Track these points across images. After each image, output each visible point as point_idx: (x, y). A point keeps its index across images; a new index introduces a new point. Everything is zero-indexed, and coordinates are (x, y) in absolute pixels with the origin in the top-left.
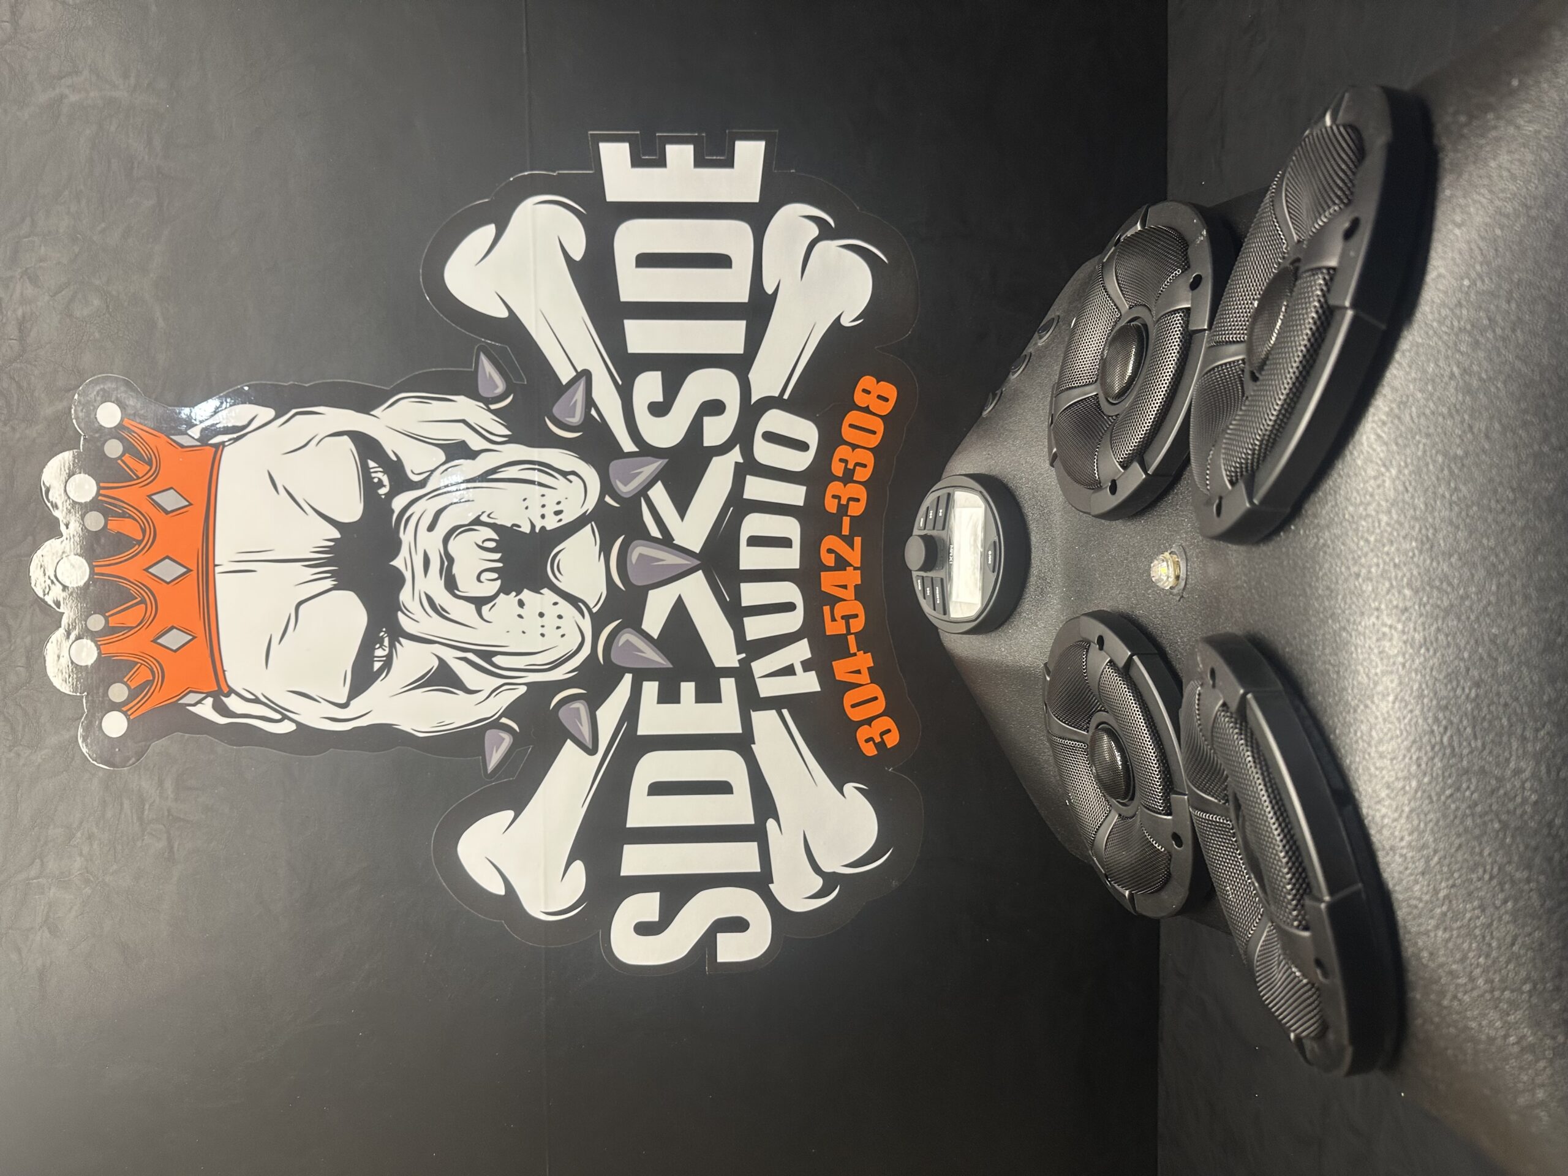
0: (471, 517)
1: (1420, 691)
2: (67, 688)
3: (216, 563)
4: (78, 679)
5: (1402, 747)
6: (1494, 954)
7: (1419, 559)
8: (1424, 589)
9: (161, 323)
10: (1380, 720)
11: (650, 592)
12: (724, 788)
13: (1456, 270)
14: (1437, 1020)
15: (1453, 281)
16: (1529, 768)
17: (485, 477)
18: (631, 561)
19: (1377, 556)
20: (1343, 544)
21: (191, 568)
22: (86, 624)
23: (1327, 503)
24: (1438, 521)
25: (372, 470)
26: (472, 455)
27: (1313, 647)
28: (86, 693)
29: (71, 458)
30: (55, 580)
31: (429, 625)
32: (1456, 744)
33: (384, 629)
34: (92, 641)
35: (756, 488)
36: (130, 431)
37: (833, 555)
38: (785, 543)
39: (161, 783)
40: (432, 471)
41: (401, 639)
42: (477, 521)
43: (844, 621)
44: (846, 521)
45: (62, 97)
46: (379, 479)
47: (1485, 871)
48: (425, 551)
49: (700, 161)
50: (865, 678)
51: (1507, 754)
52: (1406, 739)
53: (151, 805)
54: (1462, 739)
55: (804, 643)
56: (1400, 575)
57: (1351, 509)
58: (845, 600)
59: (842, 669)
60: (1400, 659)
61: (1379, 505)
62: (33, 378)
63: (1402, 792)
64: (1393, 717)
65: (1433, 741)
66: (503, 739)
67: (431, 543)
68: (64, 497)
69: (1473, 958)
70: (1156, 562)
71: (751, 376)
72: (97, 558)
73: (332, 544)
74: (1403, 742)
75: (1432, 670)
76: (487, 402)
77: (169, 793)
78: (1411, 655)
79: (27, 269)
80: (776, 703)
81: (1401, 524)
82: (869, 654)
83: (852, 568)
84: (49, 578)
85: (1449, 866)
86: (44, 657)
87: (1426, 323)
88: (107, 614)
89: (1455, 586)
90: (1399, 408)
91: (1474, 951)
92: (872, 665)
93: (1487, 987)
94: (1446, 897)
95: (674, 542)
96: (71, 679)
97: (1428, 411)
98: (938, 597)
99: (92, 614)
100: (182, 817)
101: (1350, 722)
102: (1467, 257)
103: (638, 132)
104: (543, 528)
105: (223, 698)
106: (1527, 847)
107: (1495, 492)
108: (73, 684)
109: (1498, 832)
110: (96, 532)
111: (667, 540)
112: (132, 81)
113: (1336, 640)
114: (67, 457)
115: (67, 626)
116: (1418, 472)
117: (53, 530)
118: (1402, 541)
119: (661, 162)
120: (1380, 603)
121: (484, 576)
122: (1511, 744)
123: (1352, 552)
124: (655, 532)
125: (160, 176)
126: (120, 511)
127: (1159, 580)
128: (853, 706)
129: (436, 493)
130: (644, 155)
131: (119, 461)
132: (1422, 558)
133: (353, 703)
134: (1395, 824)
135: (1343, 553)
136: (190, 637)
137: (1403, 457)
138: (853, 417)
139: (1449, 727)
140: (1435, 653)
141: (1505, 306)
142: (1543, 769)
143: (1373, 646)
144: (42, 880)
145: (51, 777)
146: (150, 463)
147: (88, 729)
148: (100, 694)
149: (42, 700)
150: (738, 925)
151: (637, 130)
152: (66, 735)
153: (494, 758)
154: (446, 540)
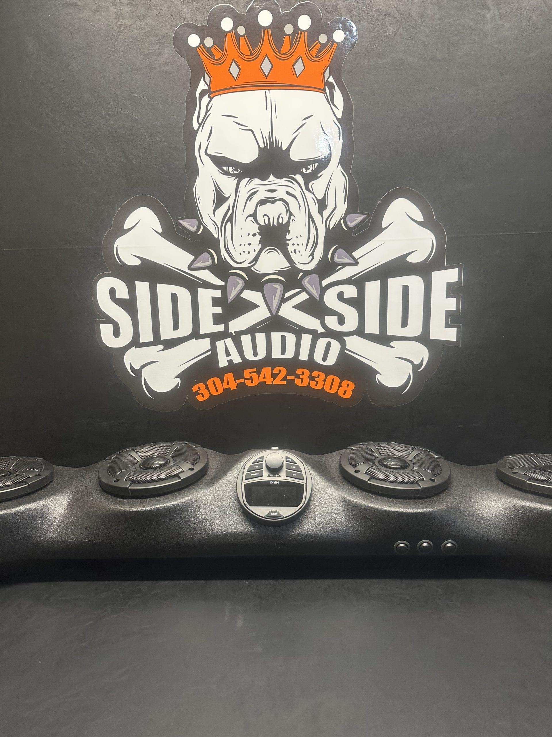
0: (293, 212)
3: (270, 90)
4: (214, 22)
9: (381, 62)
11: (261, 293)
12: (176, 326)
17: (311, 217)
18: (274, 284)
21: (267, 78)
22: (241, 25)
25: (313, 165)
26: (321, 212)
28: (208, 26)
30: (261, 9)
31: (244, 192)
33: (241, 171)
34: (232, 28)
35: (307, 339)
36: (331, 46)
37: (278, 373)
38: (283, 352)
39: (167, 64)
40: (313, 194)
41: (237, 179)
42: (291, 214)
43: (250, 377)
44: (293, 378)
45: (489, 10)
46: (309, 169)
48: (277, 190)
49: (448, 313)
50: (226, 386)
53: (157, 59)
55: (240, 360)
58: (259, 378)
59: (229, 376)
66: (194, 228)
67: (281, 193)
68: (300, 14)
71: (355, 336)
72: (271, 30)
73: (280, 146)
76: (344, 218)
77: (163, 68)
80: (213, 348)
82: (236, 388)
83: (273, 381)
88: (245, 36)
92: (232, 389)
95: (283, 304)
96: (214, 18)
99: (245, 28)
104: (288, 245)
105: (207, 95)
110: (284, 30)
111: (284, 300)
112: (495, 46)
114: (319, 15)
119: (448, 296)
121: (266, 218)
124: (287, 295)
125: (451, 60)
126: (294, 42)
128: (213, 381)
129: (303, 195)
130: (452, 288)
131: (317, 41)
133: (208, 157)
136: (235, 78)
138: (337, 380)
144: (119, 6)
146: (316, 57)
147: (191, 27)
148: (208, 33)
149: (204, 3)
150: (117, 333)
151: (463, 285)
152: (188, 16)
153: (185, 223)
154: (282, 200)
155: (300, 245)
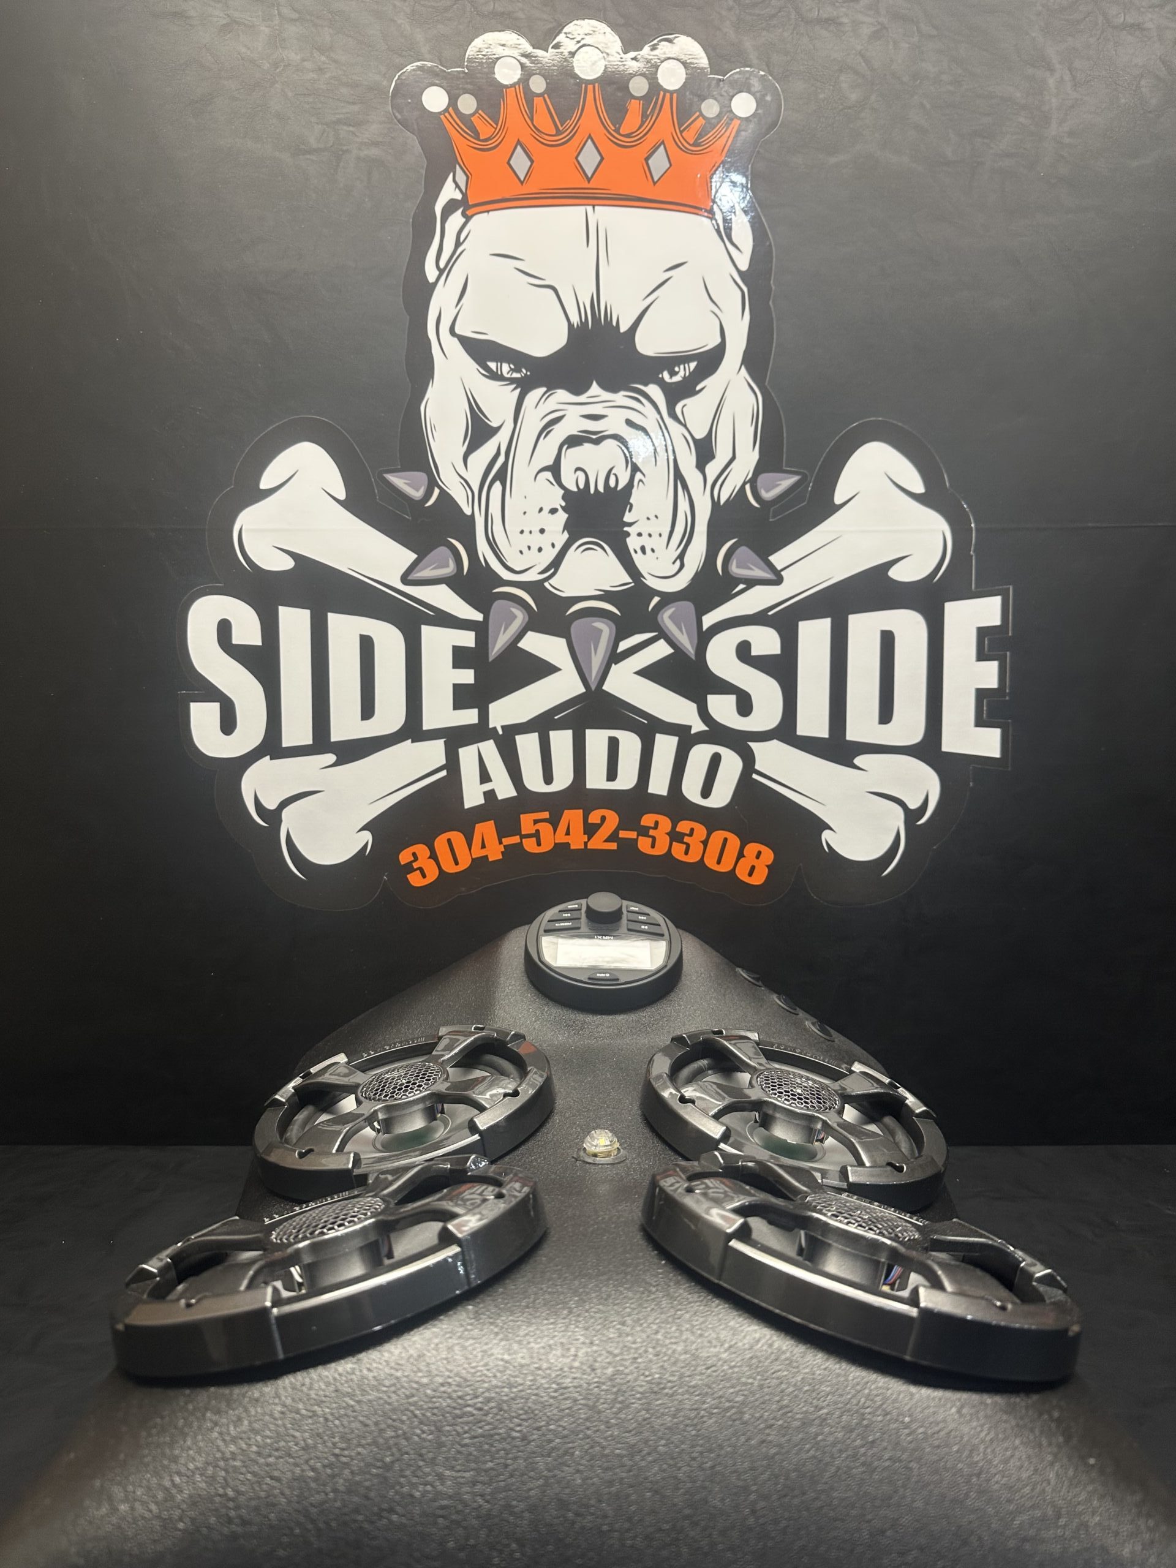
0: (638, 461)
1: (516, 1385)
2: (472, 53)
4: (481, 64)
5: (459, 1368)
6: (262, 1461)
7: (643, 1381)
8: (614, 1386)
9: (833, 160)
10: (485, 1347)
11: (564, 641)
12: (368, 710)
13: (919, 1409)
14: (190, 1407)
15: (907, 1408)
16: (445, 1489)
17: (679, 476)
18: (595, 621)
19: (643, 1342)
20: (653, 1309)
21: (591, 182)
22: (536, 74)
23: (690, 1294)
24: (679, 1397)
25: (686, 365)
26: (701, 466)
27: (550, 1283)
28: (467, 71)
29: (702, 65)
30: (580, 44)
31: (532, 419)
32: (465, 1419)
33: (528, 373)
34: (519, 79)
35: (665, 746)
36: (728, 124)
37: (599, 822)
38: (612, 775)
39: (376, 144)
40: (685, 426)
41: (518, 390)
42: (635, 469)
43: (534, 832)
44: (632, 835)
45: (1052, 70)
46: (677, 373)
47: (343, 1449)
48: (607, 416)
49: (981, 694)
50: (477, 852)
51: (458, 1468)
52: (468, 1372)
53: (353, 133)
54: (470, 1425)
55: (512, 793)
56: (627, 1363)
57: (687, 1316)
58: (555, 833)
59: (486, 830)
60: (545, 1365)
61: (694, 1343)
62: (781, 30)
63: (415, 1369)
64: (488, 1359)
65: (468, 1397)
66: (417, 490)
67: (614, 423)
68: (663, 57)
69: (256, 1441)
70: (610, 1134)
71: (775, 742)
72: (602, 87)
73: (614, 324)
74: (464, 1369)
75: (536, 1395)
76: (753, 481)
77: (365, 152)
78: (550, 1375)
79: (885, 28)
80: (452, 764)
81: (675, 1363)
82: (501, 857)
83: (586, 840)
84: (583, 39)
85: (346, 1415)
86: (503, 31)
87: (867, 1383)
88: (546, 96)
89: (619, 1416)
90: (786, 1359)
91: (263, 1441)
92: (490, 860)
93: (228, 1455)
94: (314, 1413)
95: (613, 665)
96: (481, 57)
97: (783, 1386)
98: (562, 924)
99: (546, 80)
100: (342, 164)
101: (481, 1319)
102: (931, 1419)
103: (1010, 634)
104: (628, 534)
105: (460, 211)
106: (367, 1488)
107: (711, 1451)
108: (476, 58)
109: (383, 1462)
110: (628, 88)
111: (615, 657)
112: (1067, 140)
113: (559, 1304)
114: (703, 61)
115: (535, 55)
116: (726, 1378)
117: (630, 44)
118: (659, 1365)
119: (982, 656)
120: (597, 1345)
121: (581, 475)
122: (469, 1471)
123: (645, 1318)
124: (624, 645)
125: (975, 165)
126: (648, 113)
127: (593, 1138)
128: (449, 841)
129: (663, 427)
130: (989, 640)
131: (698, 113)
132: (644, 1383)
133: (456, 340)
134: (384, 1363)
135: (644, 1310)
136: (522, 179)
137: (738, 1364)
138: (734, 842)
139: (481, 1413)
140: (554, 1398)
141: (886, 1456)
142: (445, 1502)
143: (556, 1339)
144: (277, 20)
145: (383, 33)
146: (693, 145)
147: (430, 71)
148: (466, 86)
149: (461, 27)
150: (228, 724)
151: (1013, 633)
152: (425, 49)
153: (398, 481)
154: (615, 437)
155: (655, 536)
